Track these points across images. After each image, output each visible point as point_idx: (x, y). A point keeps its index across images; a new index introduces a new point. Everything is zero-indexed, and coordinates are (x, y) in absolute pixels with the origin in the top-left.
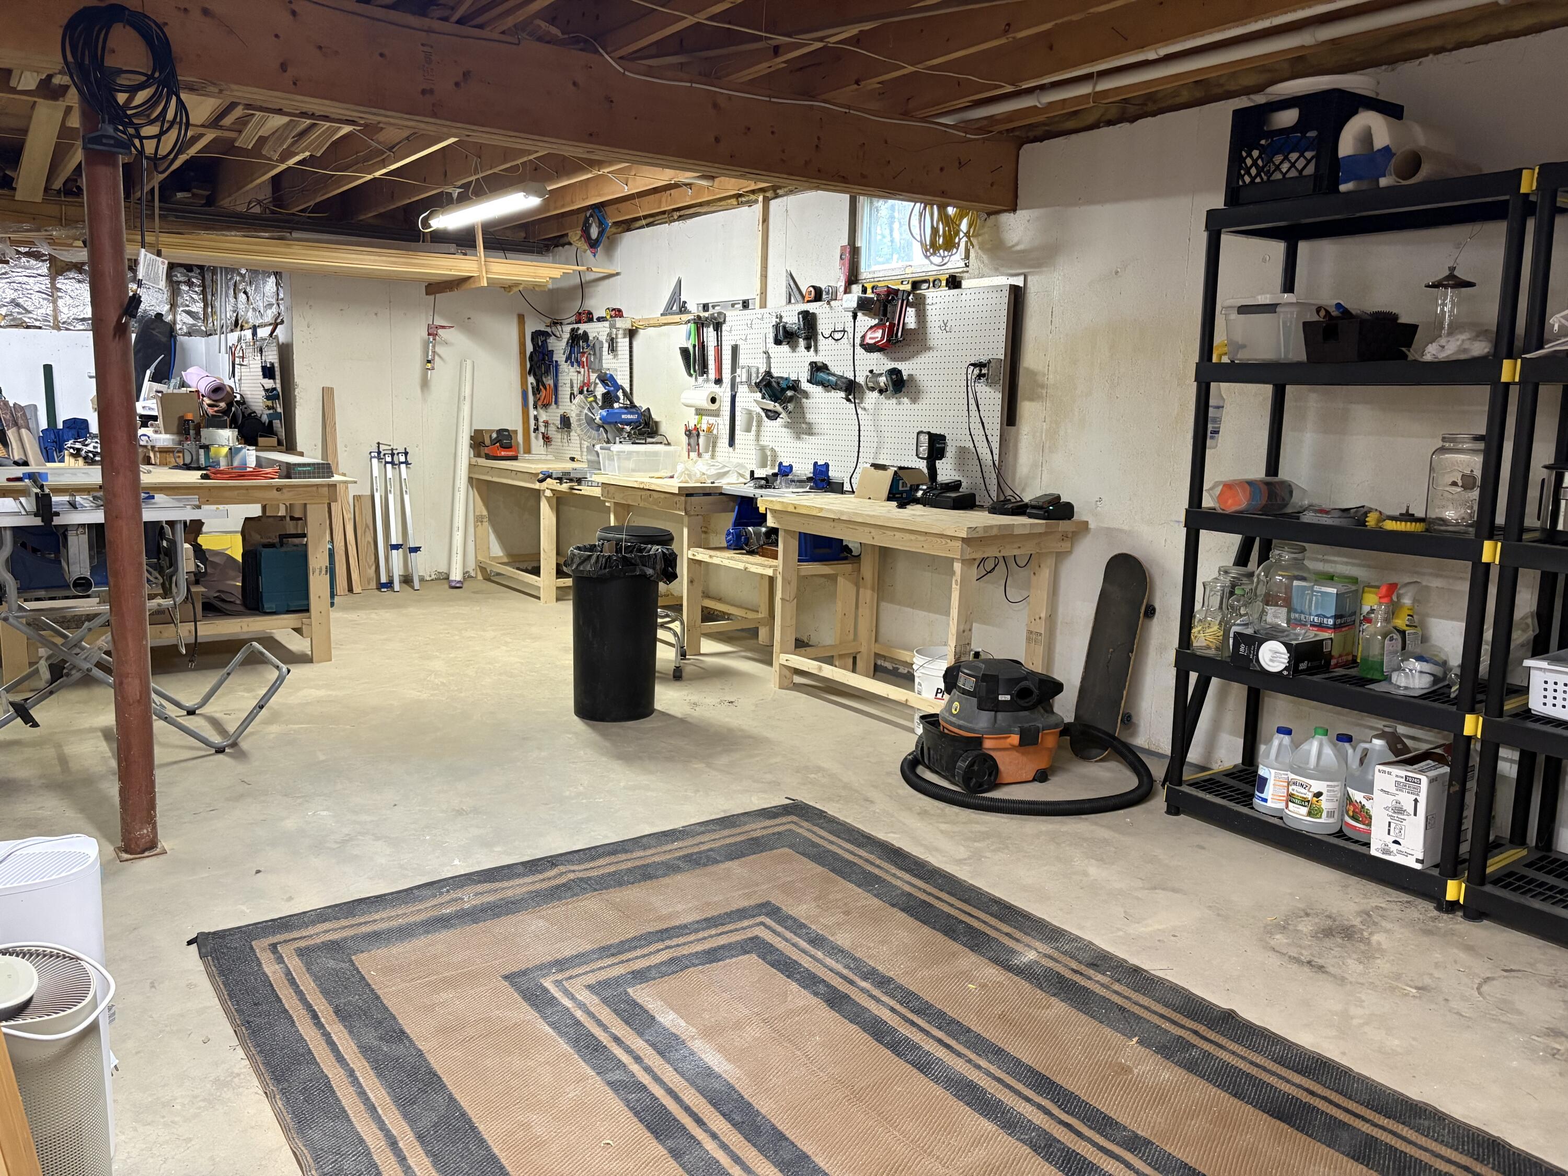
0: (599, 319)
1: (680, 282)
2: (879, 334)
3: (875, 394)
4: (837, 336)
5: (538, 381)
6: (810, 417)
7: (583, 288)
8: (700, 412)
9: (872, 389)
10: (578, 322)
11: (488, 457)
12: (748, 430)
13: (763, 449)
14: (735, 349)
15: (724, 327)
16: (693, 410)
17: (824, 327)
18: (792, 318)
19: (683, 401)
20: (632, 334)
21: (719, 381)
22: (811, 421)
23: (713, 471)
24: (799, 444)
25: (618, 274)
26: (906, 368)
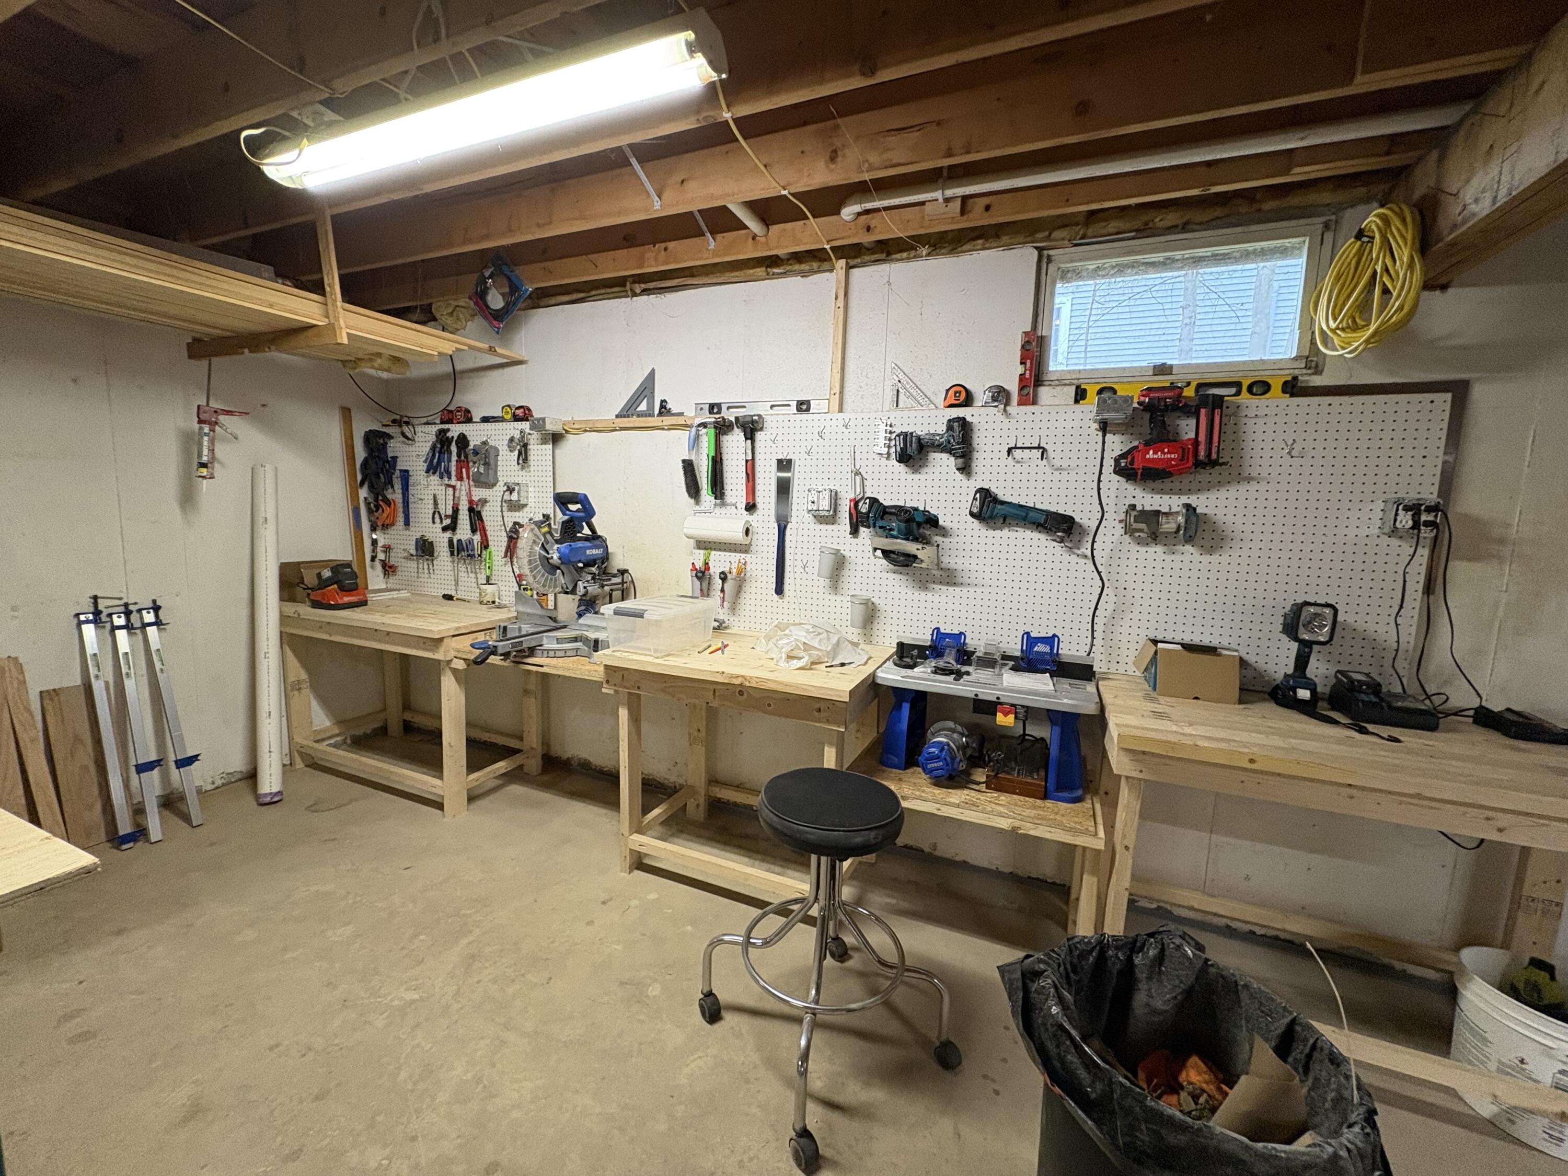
0: (485, 420)
4: (1023, 454)
5: (375, 495)
7: (456, 378)
8: (709, 546)
10: (450, 421)
11: (316, 605)
14: (786, 466)
15: (764, 434)
16: (692, 542)
19: (685, 531)
20: (556, 438)
21: (750, 508)
25: (524, 362)
26: (1203, 502)
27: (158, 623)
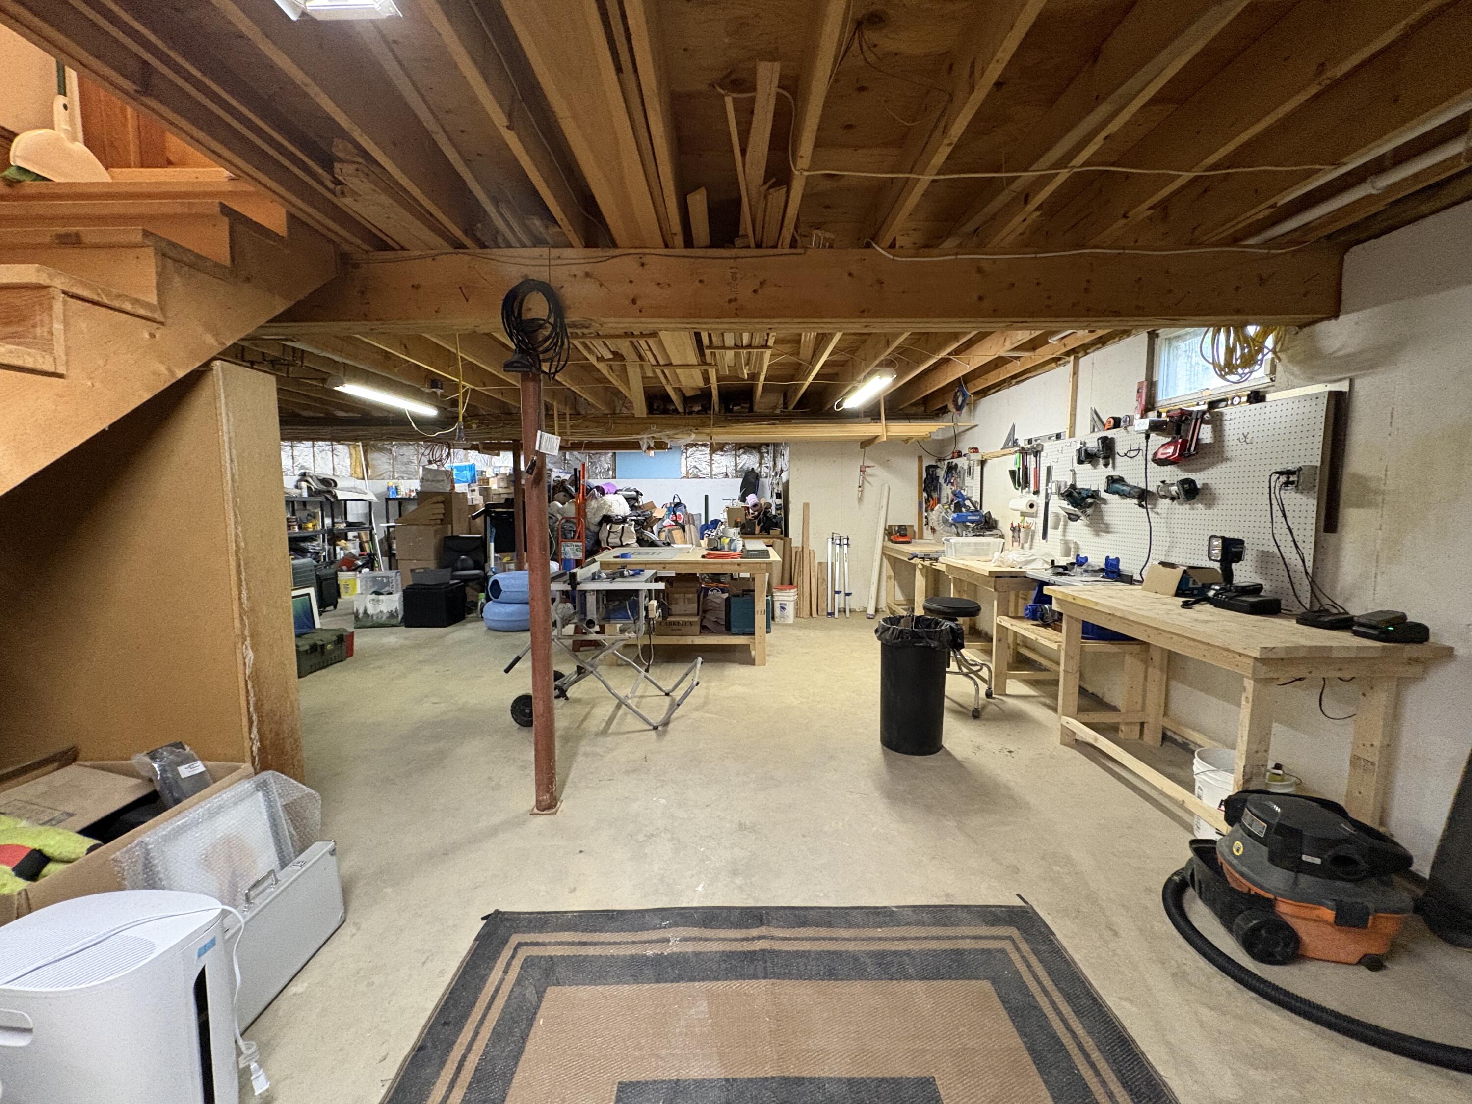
0: (964, 455)
1: (1014, 426)
2: (1170, 450)
3: (1168, 501)
4: (1133, 454)
5: (928, 496)
6: (1107, 519)
7: (956, 437)
8: (1023, 514)
9: (1165, 497)
10: (953, 458)
11: (892, 542)
12: (1056, 527)
13: (1066, 543)
14: (1049, 469)
15: (1042, 454)
16: (1019, 513)
17: (1120, 448)
18: (1093, 444)
19: (1010, 506)
20: (983, 463)
21: (1036, 492)
22: (1108, 522)
23: (1022, 559)
24: (1096, 539)
25: (976, 426)
27: (848, 544)
